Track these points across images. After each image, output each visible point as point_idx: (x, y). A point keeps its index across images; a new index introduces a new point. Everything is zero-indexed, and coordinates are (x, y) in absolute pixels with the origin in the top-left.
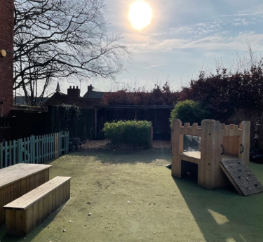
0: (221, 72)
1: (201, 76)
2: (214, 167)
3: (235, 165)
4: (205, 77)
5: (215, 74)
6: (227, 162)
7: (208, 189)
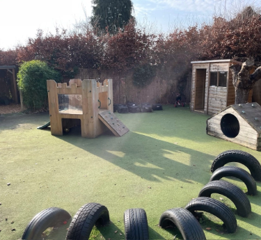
0: (60, 32)
1: (40, 34)
2: (95, 119)
3: (107, 115)
4: (44, 36)
5: (54, 34)
6: (103, 114)
7: (93, 138)
